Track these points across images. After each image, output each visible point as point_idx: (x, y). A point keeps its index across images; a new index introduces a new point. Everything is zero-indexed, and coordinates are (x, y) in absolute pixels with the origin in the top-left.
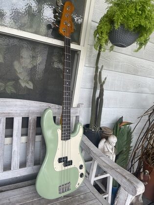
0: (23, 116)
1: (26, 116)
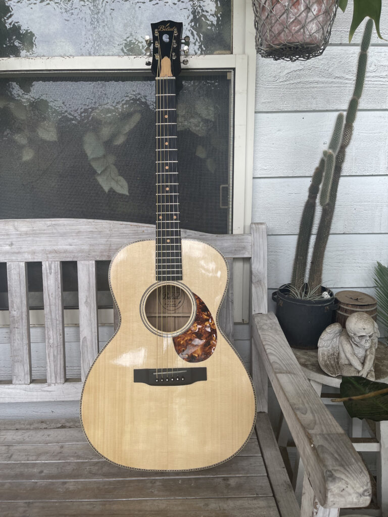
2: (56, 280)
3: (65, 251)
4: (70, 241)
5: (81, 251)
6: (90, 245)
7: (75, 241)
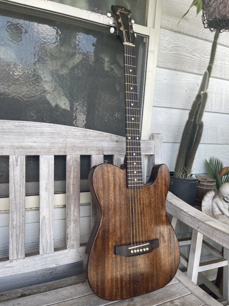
0: (57, 154)
1: (61, 154)
2: (21, 171)
3: (30, 148)
4: (34, 139)
5: (44, 148)
6: (51, 143)
7: (39, 139)
